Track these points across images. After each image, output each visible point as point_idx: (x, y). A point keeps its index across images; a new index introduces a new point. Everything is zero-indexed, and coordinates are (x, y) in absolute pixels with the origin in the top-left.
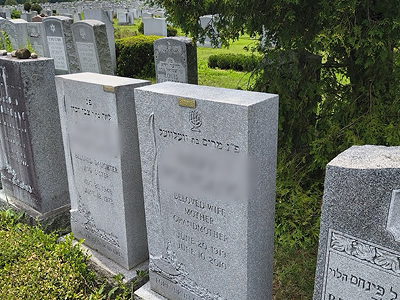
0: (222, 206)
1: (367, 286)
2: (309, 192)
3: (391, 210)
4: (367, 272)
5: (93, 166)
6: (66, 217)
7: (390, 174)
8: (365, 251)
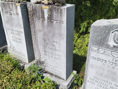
0: (58, 41)
1: (102, 61)
2: (80, 39)
3: (110, 37)
4: (102, 57)
5: (14, 32)
6: (6, 49)
7: (110, 26)
8: (102, 51)
